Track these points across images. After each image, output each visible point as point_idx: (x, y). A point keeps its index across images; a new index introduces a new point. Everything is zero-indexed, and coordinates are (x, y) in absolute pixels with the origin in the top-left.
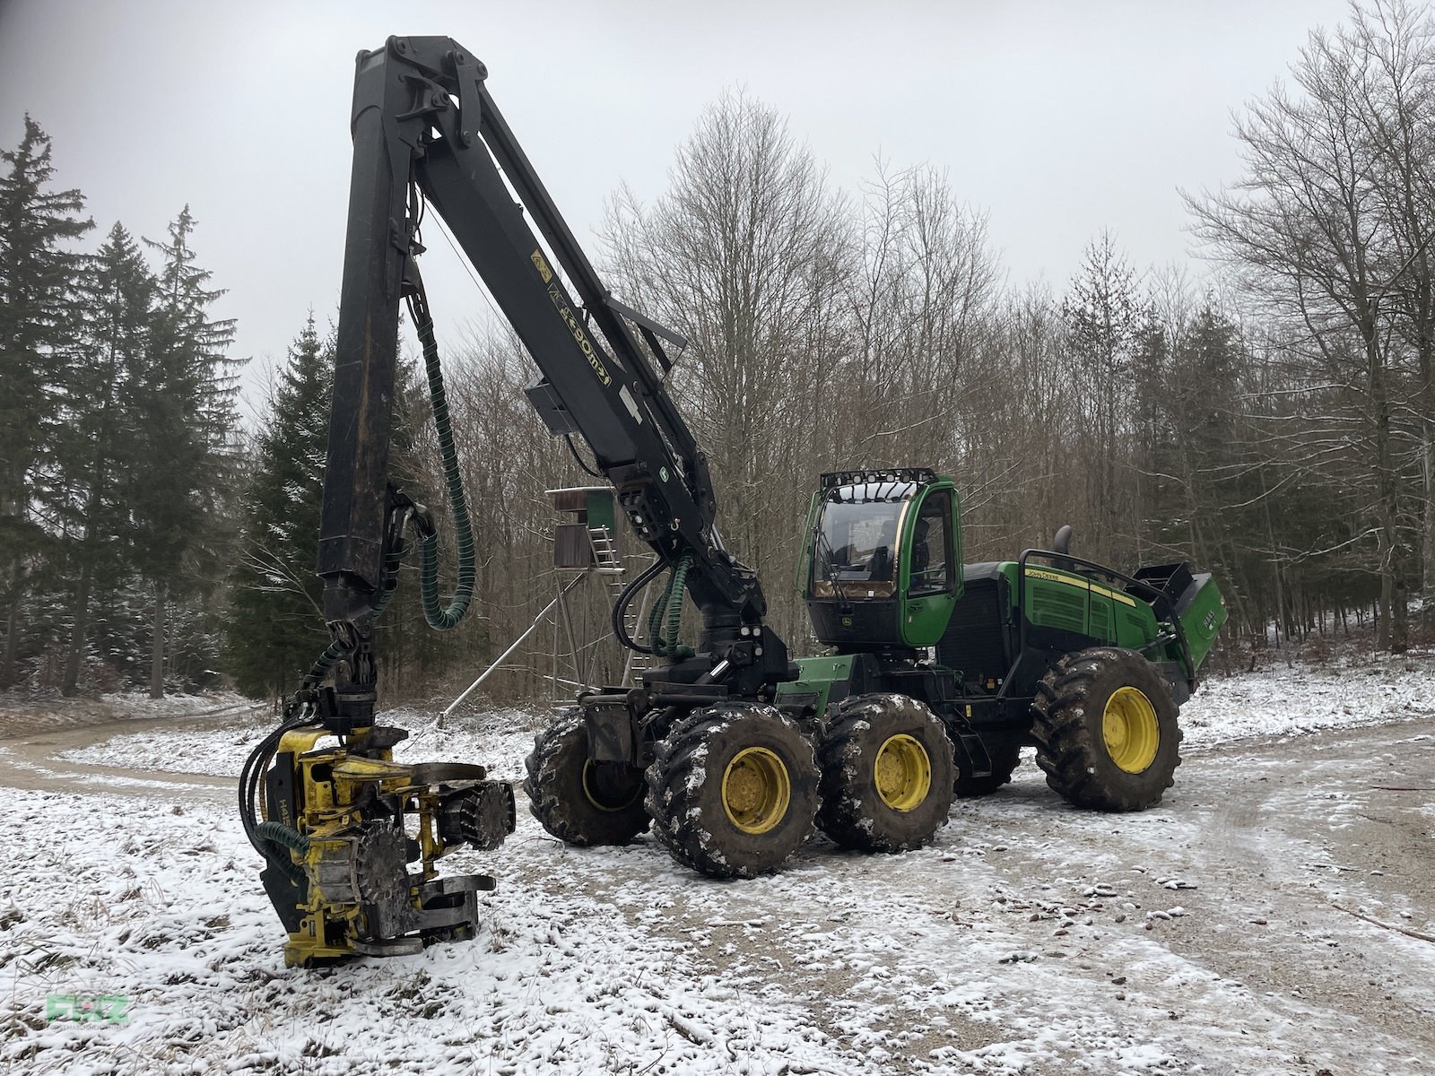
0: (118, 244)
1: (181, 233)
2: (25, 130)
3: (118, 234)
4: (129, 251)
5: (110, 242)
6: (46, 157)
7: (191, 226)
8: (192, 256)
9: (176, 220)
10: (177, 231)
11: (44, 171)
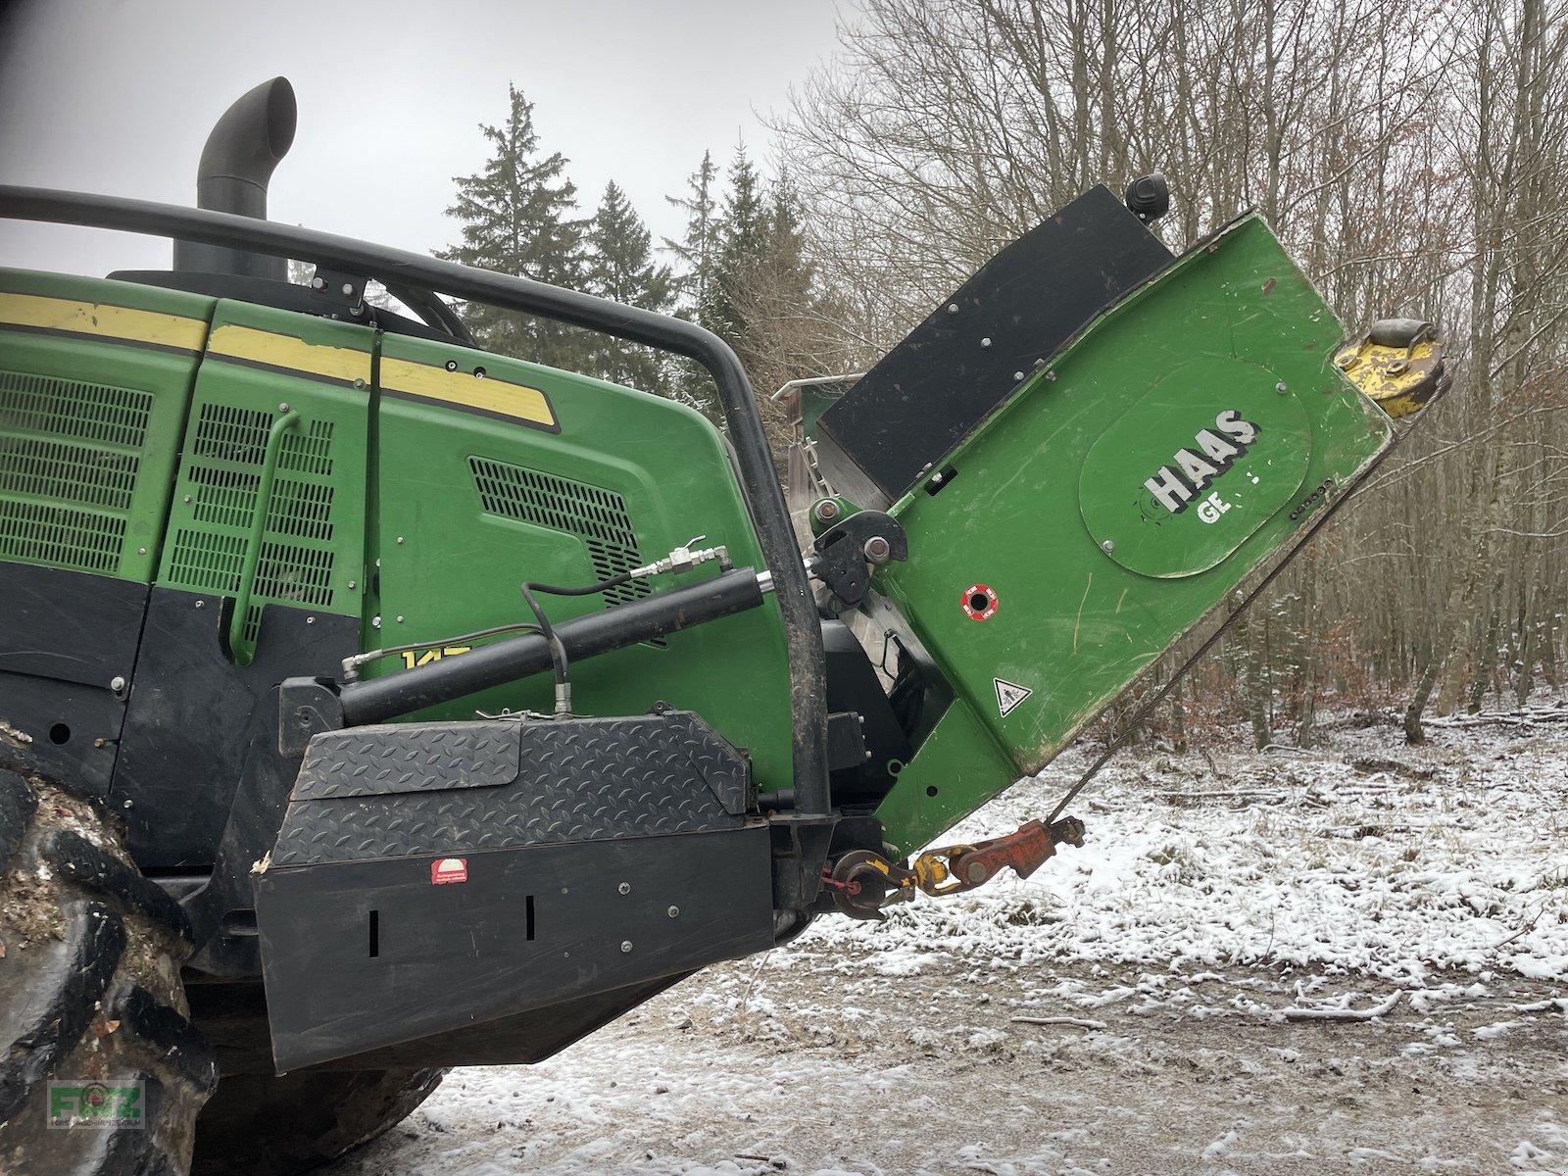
0: (612, 207)
1: (704, 184)
2: (511, 102)
3: (613, 194)
4: (625, 210)
5: (603, 205)
6: (528, 125)
7: (713, 174)
8: (713, 204)
9: (698, 171)
10: (699, 182)
11: (529, 141)
